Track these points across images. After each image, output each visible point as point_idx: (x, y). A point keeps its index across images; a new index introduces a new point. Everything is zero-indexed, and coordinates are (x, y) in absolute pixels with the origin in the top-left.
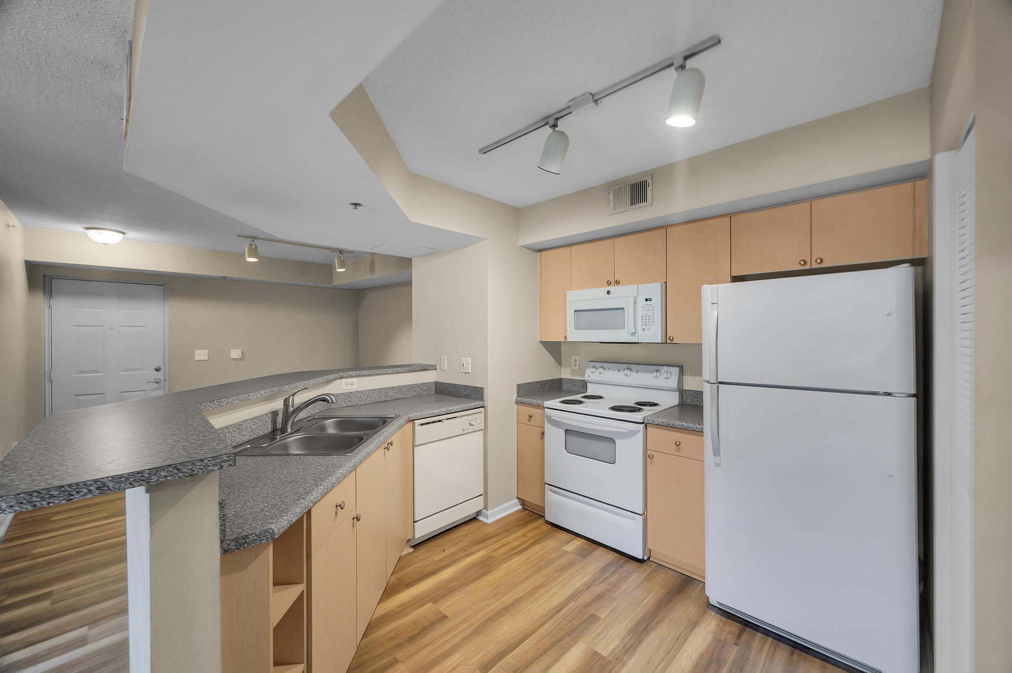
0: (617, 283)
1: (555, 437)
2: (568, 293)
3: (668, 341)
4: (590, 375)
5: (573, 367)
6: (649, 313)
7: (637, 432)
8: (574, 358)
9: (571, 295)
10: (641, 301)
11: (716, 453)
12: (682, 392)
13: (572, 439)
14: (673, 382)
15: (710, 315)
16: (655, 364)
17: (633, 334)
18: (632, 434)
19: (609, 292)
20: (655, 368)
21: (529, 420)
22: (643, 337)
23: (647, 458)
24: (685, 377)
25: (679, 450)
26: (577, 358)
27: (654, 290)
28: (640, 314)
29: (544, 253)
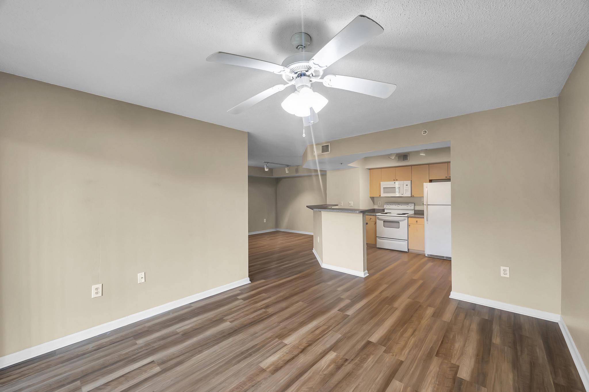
0: (397, 180)
1: (380, 223)
2: (381, 182)
3: (412, 196)
4: (386, 207)
5: (379, 205)
6: (407, 189)
7: (406, 219)
8: (379, 202)
9: (382, 183)
10: (405, 185)
11: (427, 220)
12: (415, 211)
13: (386, 224)
14: (412, 208)
15: (425, 190)
16: (407, 203)
17: (402, 194)
18: (405, 219)
19: (395, 183)
20: (408, 204)
21: (370, 220)
22: (405, 195)
23: (408, 225)
24: (415, 206)
25: (417, 223)
26: (380, 202)
27: (409, 183)
28: (405, 189)
29: (371, 170)
